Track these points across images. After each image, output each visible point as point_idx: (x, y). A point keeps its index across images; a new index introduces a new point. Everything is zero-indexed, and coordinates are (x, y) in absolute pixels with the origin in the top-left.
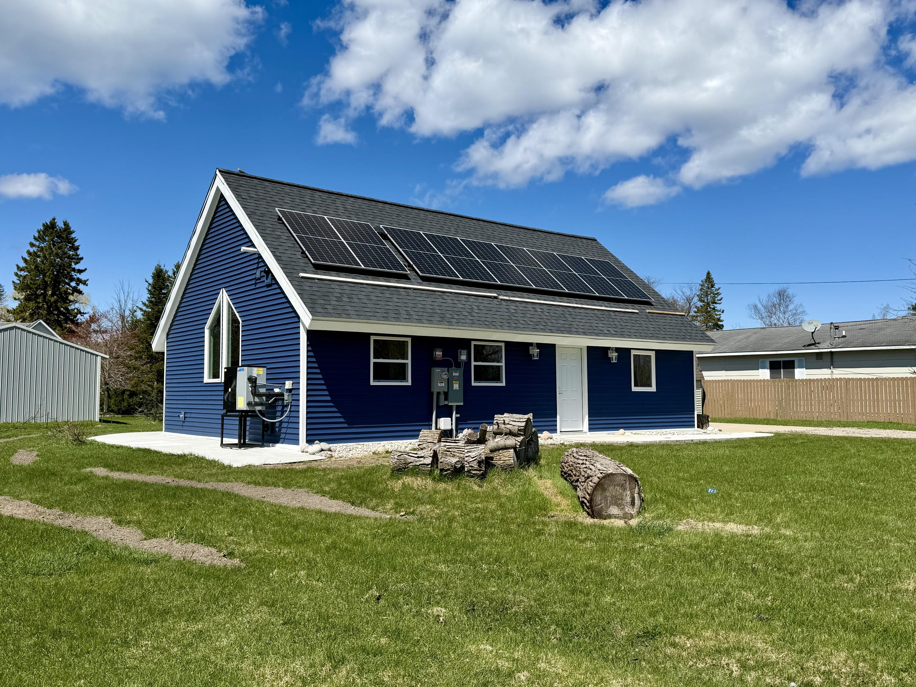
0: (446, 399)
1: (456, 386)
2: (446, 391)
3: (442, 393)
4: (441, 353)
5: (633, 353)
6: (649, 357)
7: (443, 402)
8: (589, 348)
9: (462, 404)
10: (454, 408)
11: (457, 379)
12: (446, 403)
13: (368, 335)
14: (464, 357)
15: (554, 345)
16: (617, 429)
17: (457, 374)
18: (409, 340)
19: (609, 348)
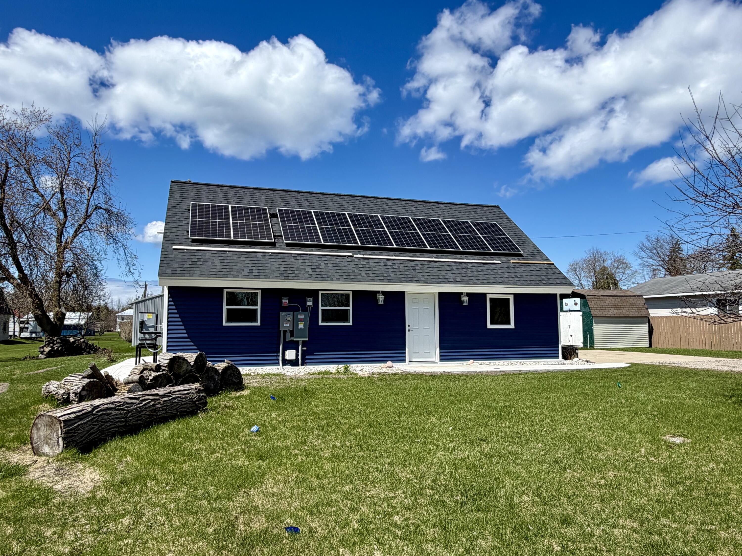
0: (292, 335)
1: (301, 326)
2: (292, 329)
3: (289, 331)
4: (287, 301)
5: (488, 297)
6: (508, 300)
7: (288, 339)
8: (441, 294)
9: (307, 339)
10: (301, 343)
11: (302, 320)
12: (292, 339)
13: (221, 289)
14: (310, 304)
15: (404, 293)
16: (469, 359)
17: (303, 317)
18: (259, 292)
19: (462, 293)
